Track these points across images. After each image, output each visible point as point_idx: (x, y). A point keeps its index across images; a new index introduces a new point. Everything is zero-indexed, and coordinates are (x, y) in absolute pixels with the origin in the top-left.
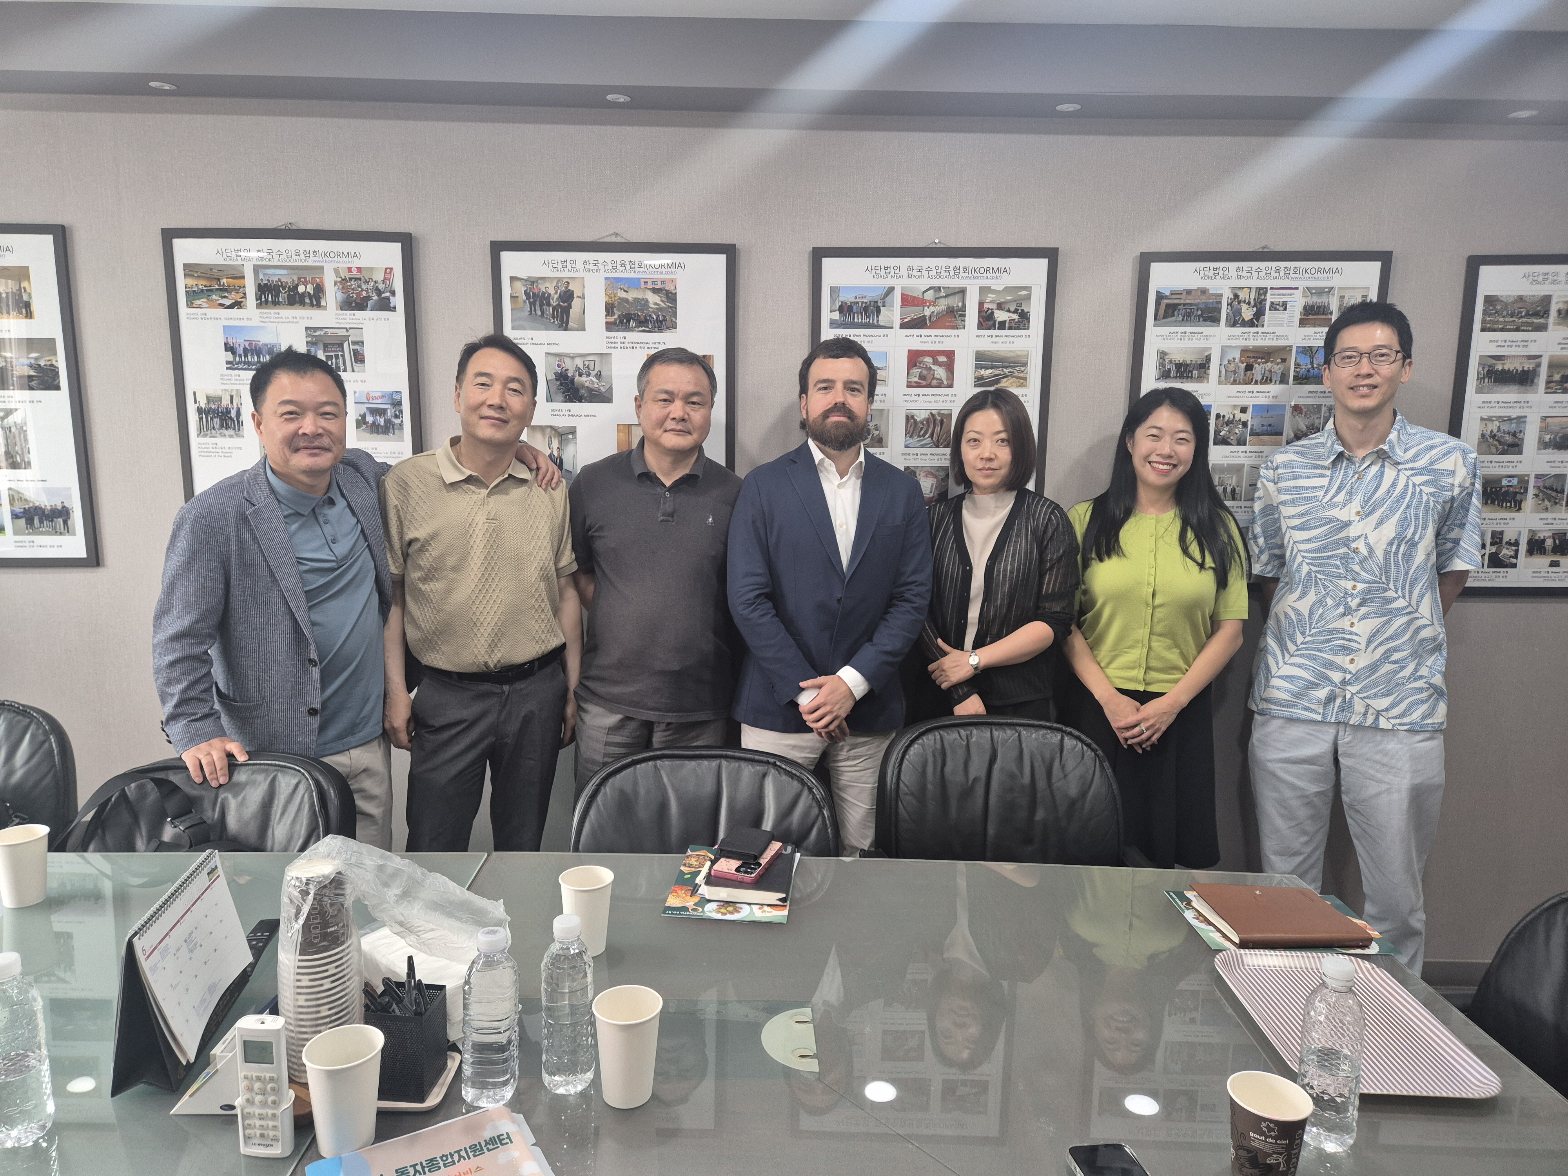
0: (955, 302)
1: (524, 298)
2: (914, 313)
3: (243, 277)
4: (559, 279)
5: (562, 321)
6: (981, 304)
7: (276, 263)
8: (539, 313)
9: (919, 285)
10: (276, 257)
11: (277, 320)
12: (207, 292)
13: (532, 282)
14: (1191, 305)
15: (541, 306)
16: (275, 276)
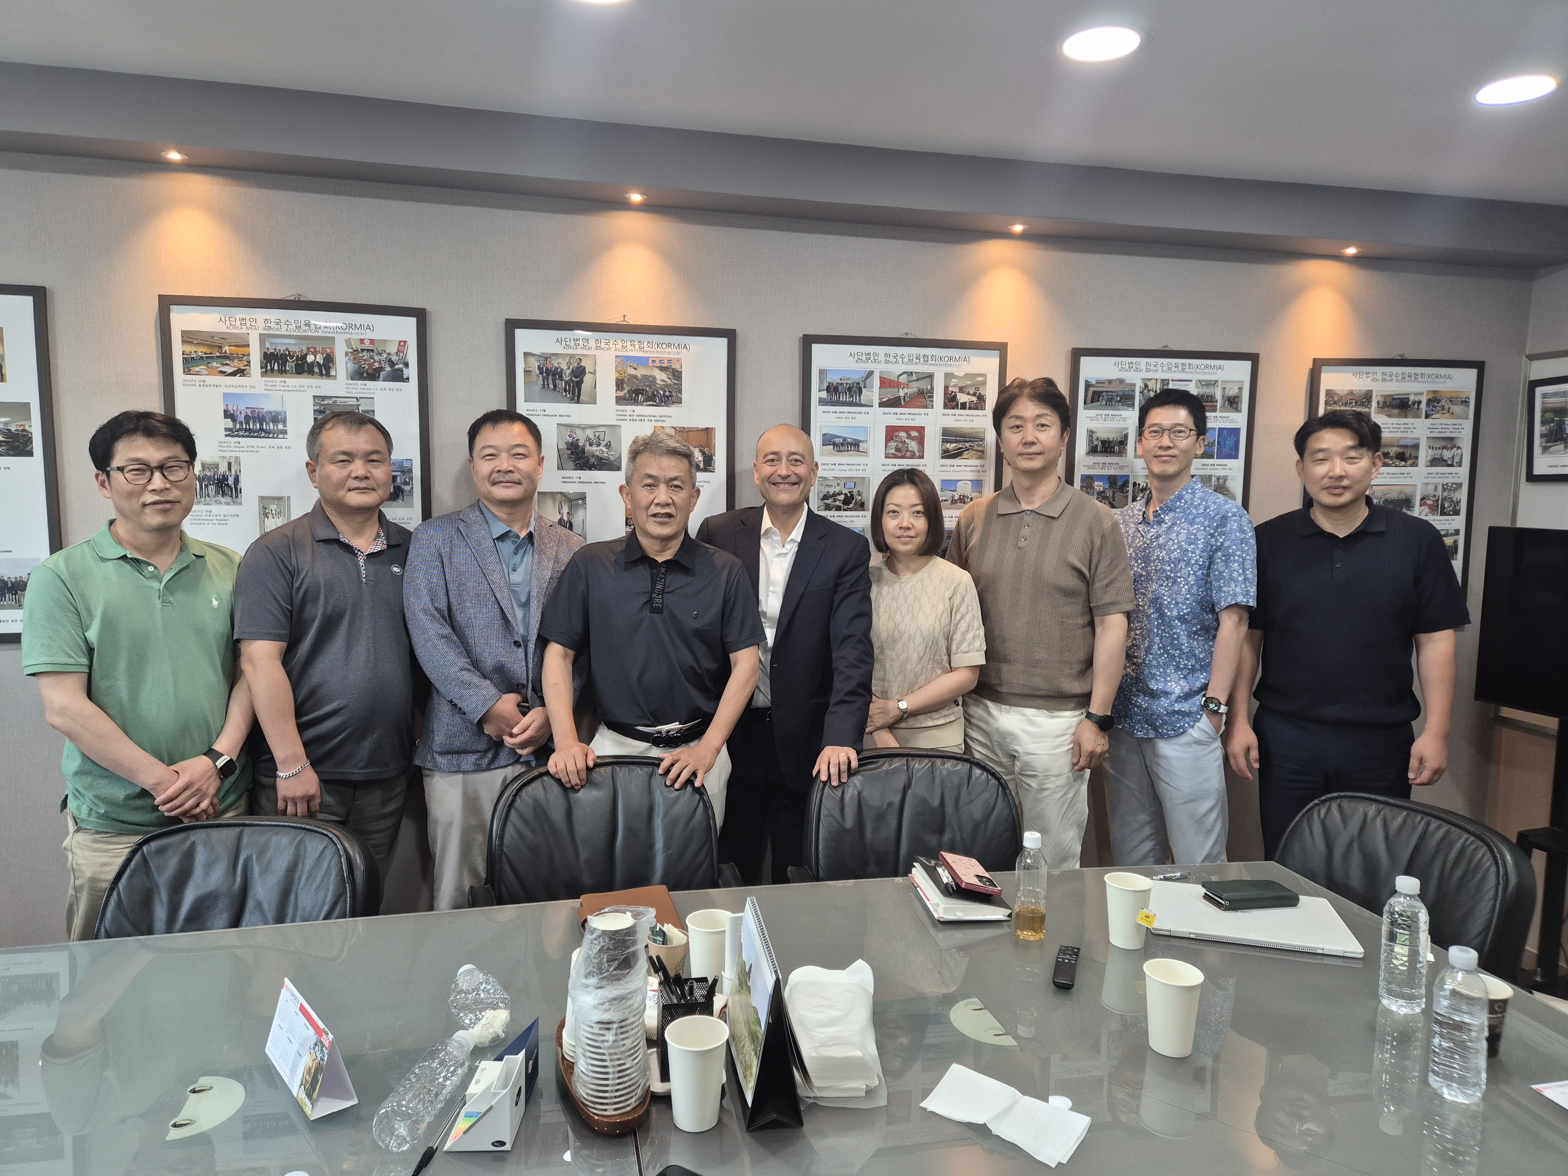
0: (924, 385)
1: (538, 372)
2: (890, 394)
3: (248, 346)
4: (572, 356)
5: (573, 393)
6: (946, 388)
7: (283, 332)
8: (551, 386)
9: (896, 369)
10: (284, 327)
11: (283, 388)
12: (206, 360)
13: (546, 357)
14: (1112, 392)
15: (554, 381)
16: (281, 346)
